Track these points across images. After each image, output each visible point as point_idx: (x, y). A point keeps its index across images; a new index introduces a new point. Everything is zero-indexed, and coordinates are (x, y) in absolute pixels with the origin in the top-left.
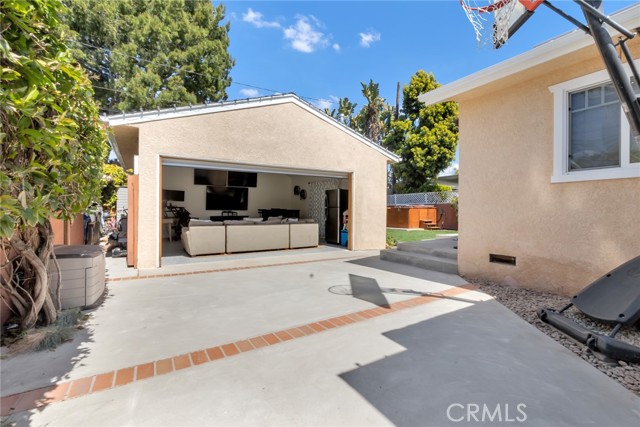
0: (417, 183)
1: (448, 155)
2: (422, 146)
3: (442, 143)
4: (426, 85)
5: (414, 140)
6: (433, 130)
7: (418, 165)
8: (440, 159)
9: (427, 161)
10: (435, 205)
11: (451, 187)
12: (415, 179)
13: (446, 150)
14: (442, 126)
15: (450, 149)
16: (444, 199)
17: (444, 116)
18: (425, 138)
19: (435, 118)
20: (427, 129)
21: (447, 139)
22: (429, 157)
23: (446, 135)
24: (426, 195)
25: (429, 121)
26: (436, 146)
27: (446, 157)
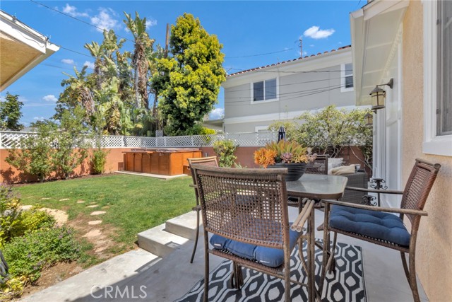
0: (184, 125)
1: (210, 97)
2: (185, 86)
3: (205, 84)
4: (192, 27)
5: (178, 79)
6: (197, 71)
7: (181, 106)
8: (203, 101)
9: (191, 102)
10: (200, 148)
11: (215, 130)
12: (181, 121)
13: (209, 92)
14: (205, 68)
15: (213, 91)
16: (208, 141)
17: (208, 59)
18: (188, 78)
19: (198, 59)
20: (191, 69)
21: (209, 79)
22: (192, 98)
23: (209, 76)
24: (193, 138)
25: (193, 62)
26: (198, 86)
27: (209, 99)
